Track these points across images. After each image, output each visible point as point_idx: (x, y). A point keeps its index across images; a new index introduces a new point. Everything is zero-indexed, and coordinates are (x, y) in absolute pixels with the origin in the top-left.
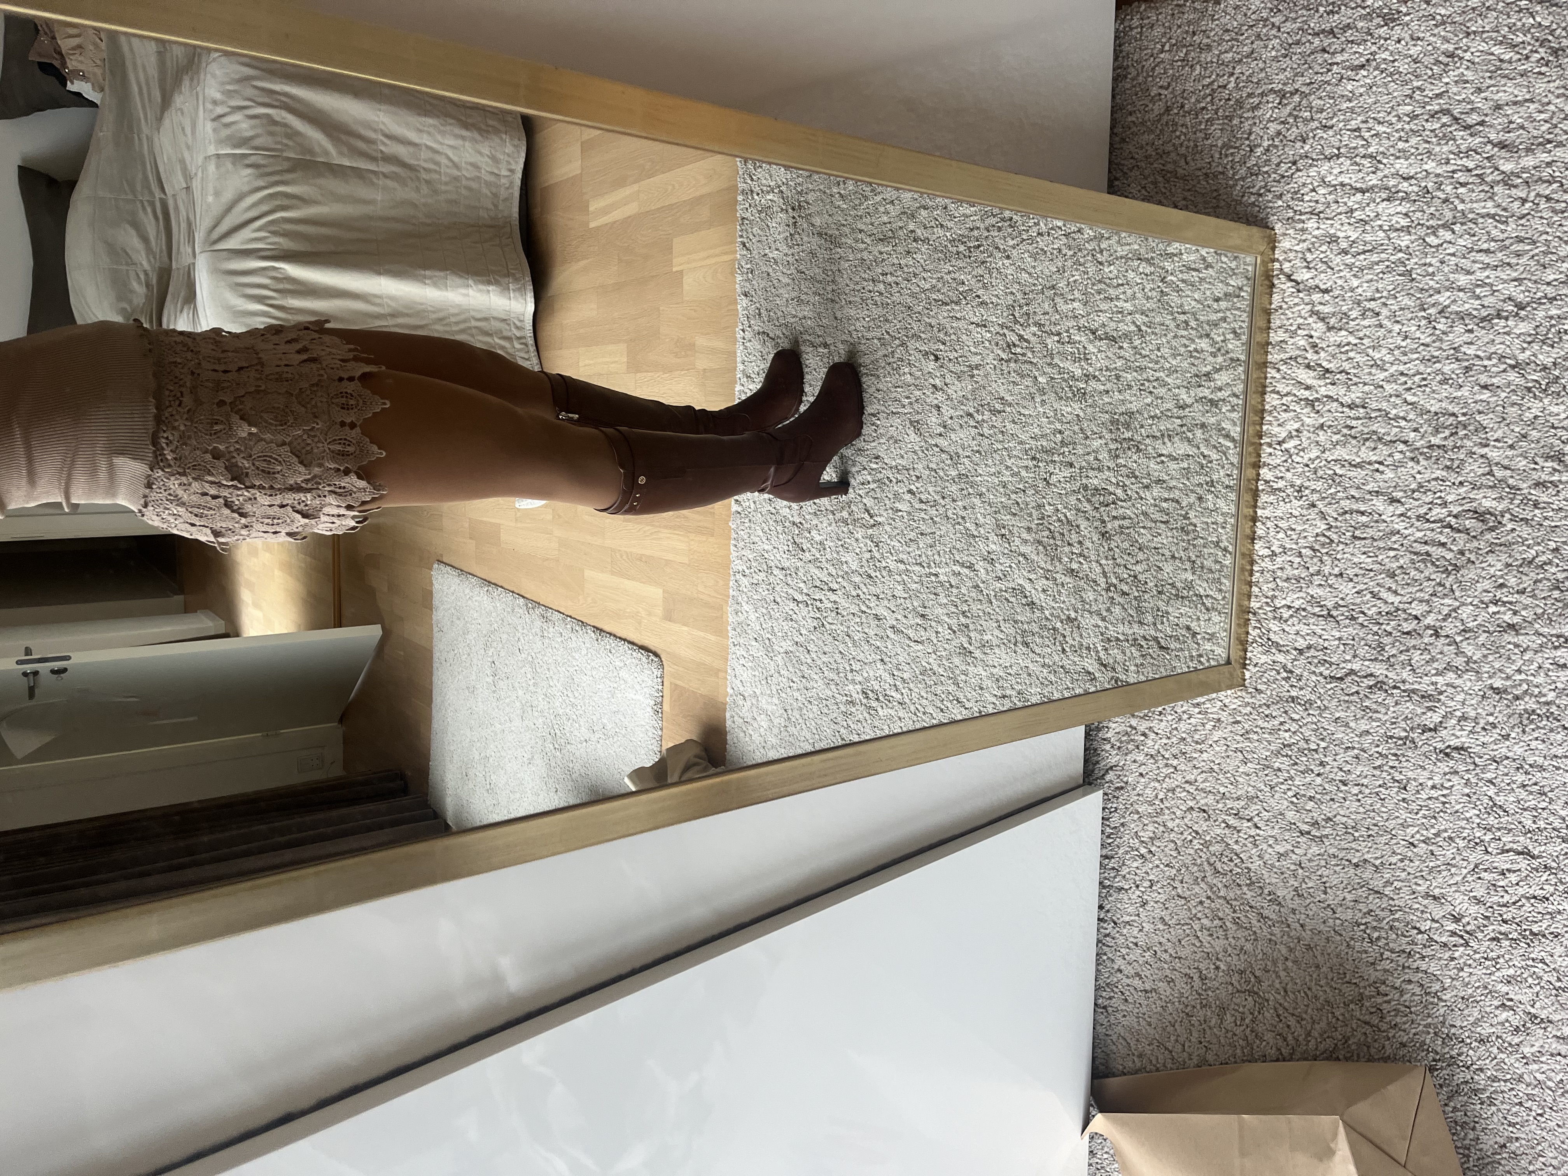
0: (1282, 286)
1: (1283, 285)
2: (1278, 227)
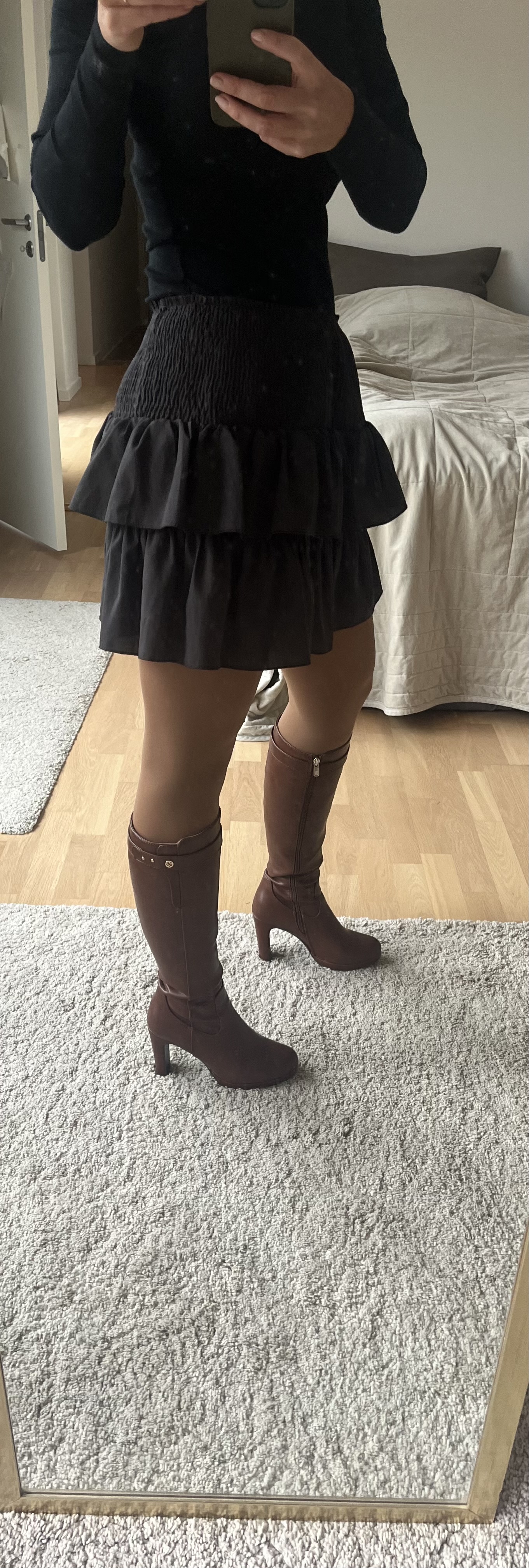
0: (436, 1535)
1: (438, 1534)
2: (496, 1527)
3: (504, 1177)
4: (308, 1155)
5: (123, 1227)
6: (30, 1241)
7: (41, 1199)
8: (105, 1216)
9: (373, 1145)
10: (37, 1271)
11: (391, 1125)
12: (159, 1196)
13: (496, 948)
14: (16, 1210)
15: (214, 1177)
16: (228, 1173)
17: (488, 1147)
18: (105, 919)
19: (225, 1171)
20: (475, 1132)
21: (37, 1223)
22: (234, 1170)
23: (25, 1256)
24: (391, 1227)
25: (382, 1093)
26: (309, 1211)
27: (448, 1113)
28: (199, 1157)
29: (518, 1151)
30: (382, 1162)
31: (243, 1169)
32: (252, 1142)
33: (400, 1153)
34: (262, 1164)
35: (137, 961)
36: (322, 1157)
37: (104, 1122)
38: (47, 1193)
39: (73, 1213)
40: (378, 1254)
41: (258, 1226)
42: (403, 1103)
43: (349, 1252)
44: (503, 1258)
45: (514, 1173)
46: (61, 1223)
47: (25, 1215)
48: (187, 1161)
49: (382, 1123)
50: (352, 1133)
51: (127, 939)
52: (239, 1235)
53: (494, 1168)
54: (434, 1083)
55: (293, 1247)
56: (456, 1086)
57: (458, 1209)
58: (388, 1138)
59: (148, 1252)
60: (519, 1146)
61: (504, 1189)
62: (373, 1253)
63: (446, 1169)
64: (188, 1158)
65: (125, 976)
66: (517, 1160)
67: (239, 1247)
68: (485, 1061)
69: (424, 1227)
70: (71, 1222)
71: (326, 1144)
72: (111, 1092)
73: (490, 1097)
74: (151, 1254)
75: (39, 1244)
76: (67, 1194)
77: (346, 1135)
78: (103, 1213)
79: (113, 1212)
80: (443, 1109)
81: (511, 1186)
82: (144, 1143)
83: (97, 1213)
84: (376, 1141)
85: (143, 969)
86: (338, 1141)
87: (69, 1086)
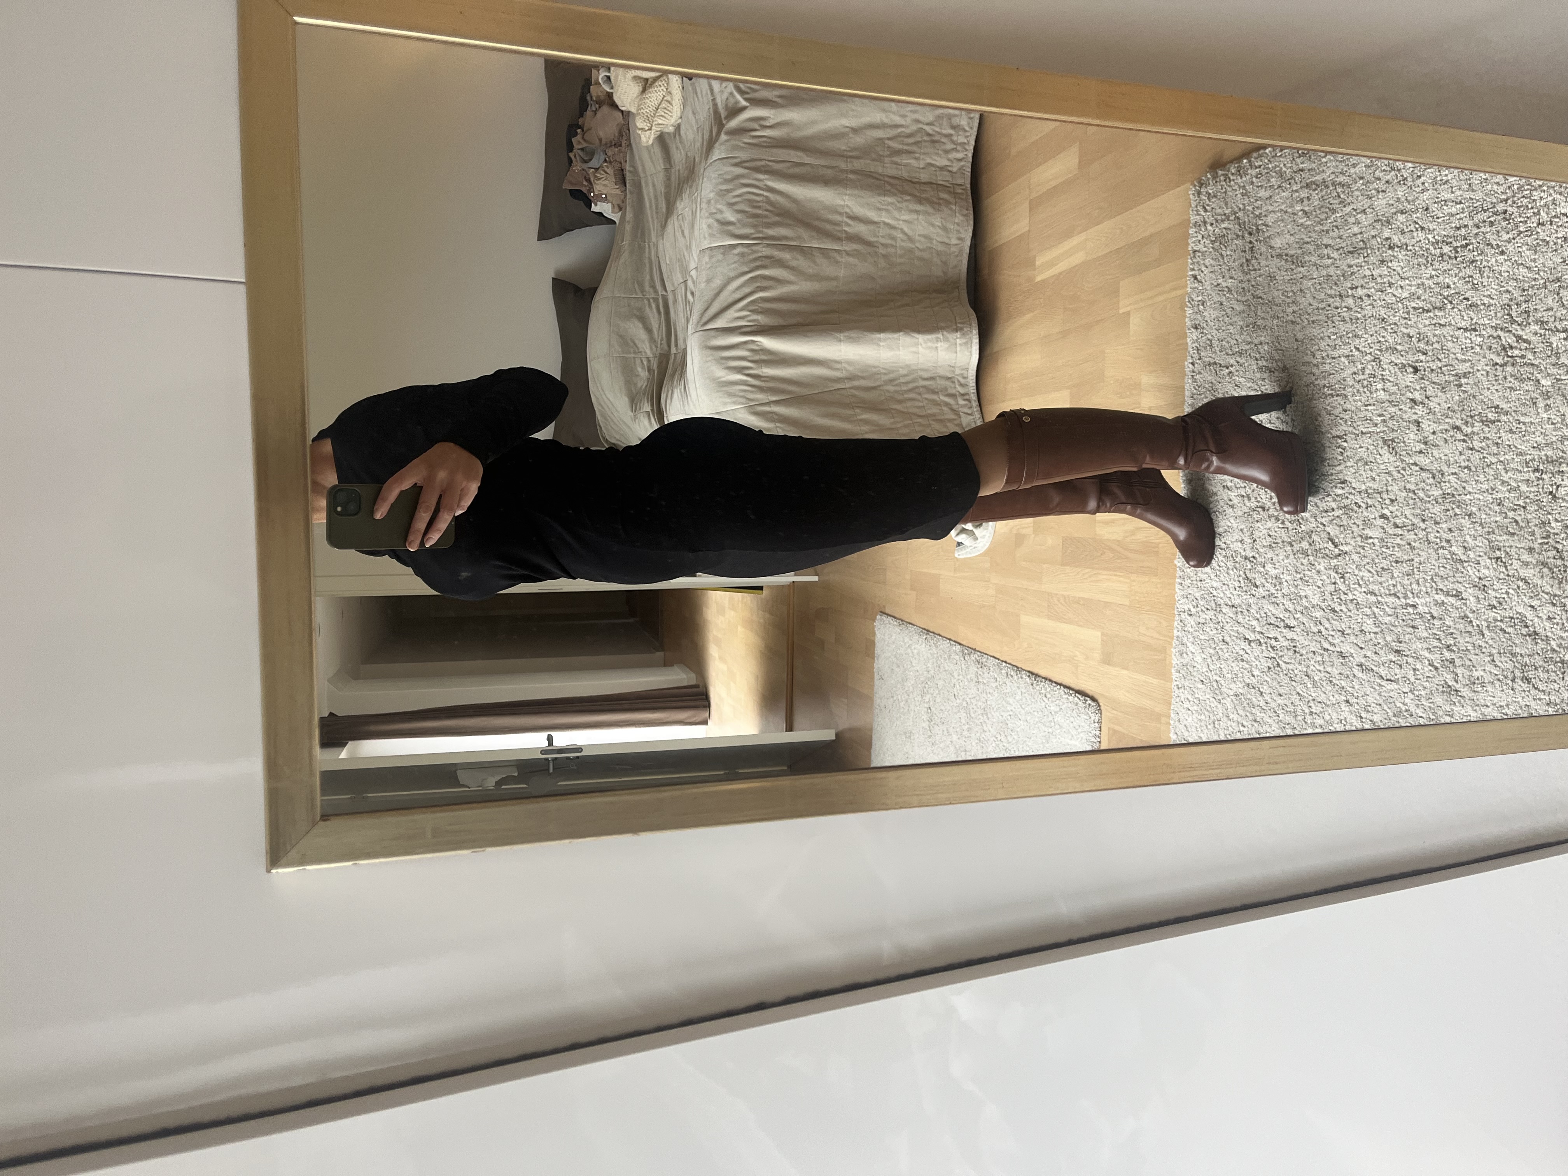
3: (1465, 199)
4: (1437, 410)
5: (1511, 599)
6: (1523, 694)
7: (1478, 684)
8: (1499, 619)
9: (1428, 341)
10: (1556, 686)
11: (1406, 324)
12: (1479, 564)
13: (1217, 226)
14: (1490, 709)
15: (1458, 507)
16: (1455, 493)
17: (1431, 219)
18: (1186, 629)
19: (1453, 495)
20: (1415, 234)
21: (1504, 687)
22: (1451, 487)
23: (1540, 699)
24: (1517, 317)
25: (1371, 336)
26: (1498, 406)
27: (1394, 265)
28: (1437, 523)
29: (1436, 187)
30: (1445, 331)
31: (1451, 477)
32: (1421, 469)
33: (1437, 312)
34: (1446, 458)
35: (1229, 596)
36: (1440, 394)
37: (1396, 623)
38: (1472, 679)
39: (1494, 651)
40: (1546, 329)
41: (1513, 459)
42: (1382, 312)
43: (1543, 360)
44: (1551, 195)
45: (1460, 189)
46: (1505, 663)
47: (1495, 700)
48: (1441, 536)
49: (1403, 334)
50: (1413, 364)
51: (1206, 606)
52: (1522, 478)
53: (1454, 210)
54: (1362, 282)
55: (1537, 420)
56: (1364, 257)
57: (1498, 246)
58: (1421, 326)
59: (1539, 572)
60: (1431, 185)
61: (1477, 198)
62: (1545, 335)
63: (1455, 262)
64: (1438, 535)
65: (1244, 607)
66: (1446, 186)
67: (1536, 477)
68: (1338, 229)
69: (1517, 282)
70: (1504, 653)
71: (1425, 391)
72: (1364, 617)
73: (1378, 221)
74: (1541, 569)
75: (1527, 685)
76: (1473, 657)
77: (1416, 370)
78: (1496, 620)
79: (1494, 610)
80: (1389, 270)
81: (1473, 191)
82: (1420, 580)
83: (1495, 627)
84: (1424, 339)
85: (1238, 589)
86: (1422, 378)
87: (1358, 660)
